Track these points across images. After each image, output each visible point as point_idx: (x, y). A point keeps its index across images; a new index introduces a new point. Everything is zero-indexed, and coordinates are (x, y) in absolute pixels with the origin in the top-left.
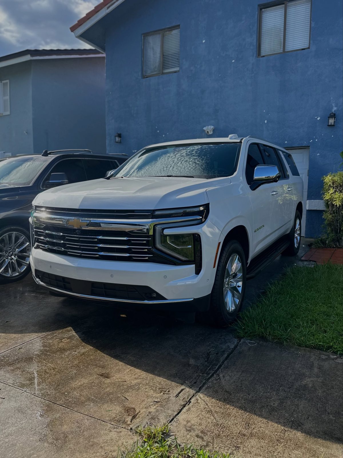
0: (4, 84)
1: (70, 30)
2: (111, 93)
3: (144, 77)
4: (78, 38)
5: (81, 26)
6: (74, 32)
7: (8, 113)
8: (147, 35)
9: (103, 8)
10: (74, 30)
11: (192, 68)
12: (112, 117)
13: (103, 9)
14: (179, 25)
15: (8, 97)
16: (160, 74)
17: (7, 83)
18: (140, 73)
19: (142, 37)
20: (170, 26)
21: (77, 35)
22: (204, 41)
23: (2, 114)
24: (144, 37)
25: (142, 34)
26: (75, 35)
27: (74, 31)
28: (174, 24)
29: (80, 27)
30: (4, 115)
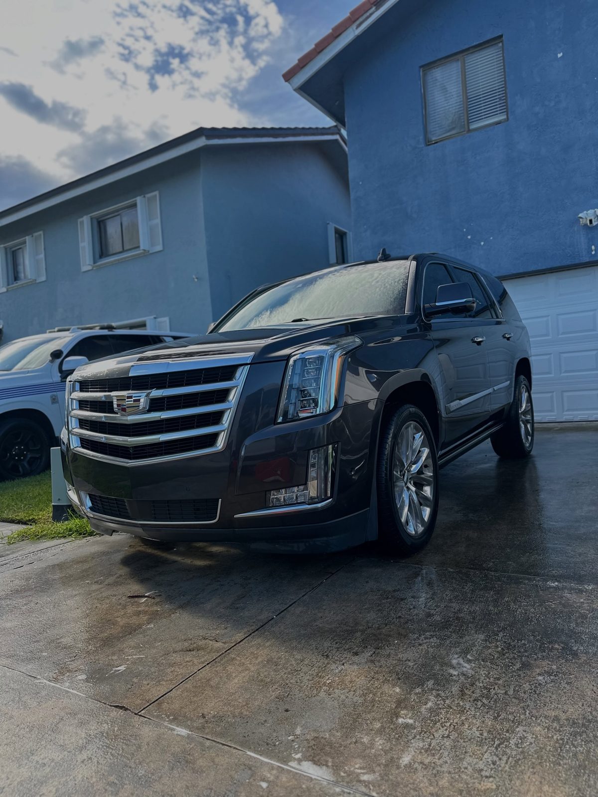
0: (149, 199)
1: (282, 80)
2: (361, 183)
3: (428, 143)
4: (297, 92)
5: (305, 67)
6: (289, 83)
7: (159, 248)
8: (428, 66)
9: (349, 27)
10: (291, 78)
11: (537, 109)
12: (365, 227)
13: (350, 30)
14: (501, 36)
15: (158, 221)
16: (465, 132)
17: (156, 196)
18: (421, 138)
19: (420, 71)
20: (482, 42)
21: (294, 88)
22: (560, 55)
23: (149, 251)
24: (423, 71)
25: (421, 67)
26: (292, 87)
27: (291, 81)
28: (489, 36)
29: (303, 69)
30: (151, 252)
